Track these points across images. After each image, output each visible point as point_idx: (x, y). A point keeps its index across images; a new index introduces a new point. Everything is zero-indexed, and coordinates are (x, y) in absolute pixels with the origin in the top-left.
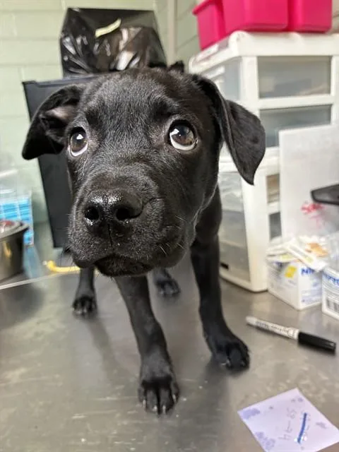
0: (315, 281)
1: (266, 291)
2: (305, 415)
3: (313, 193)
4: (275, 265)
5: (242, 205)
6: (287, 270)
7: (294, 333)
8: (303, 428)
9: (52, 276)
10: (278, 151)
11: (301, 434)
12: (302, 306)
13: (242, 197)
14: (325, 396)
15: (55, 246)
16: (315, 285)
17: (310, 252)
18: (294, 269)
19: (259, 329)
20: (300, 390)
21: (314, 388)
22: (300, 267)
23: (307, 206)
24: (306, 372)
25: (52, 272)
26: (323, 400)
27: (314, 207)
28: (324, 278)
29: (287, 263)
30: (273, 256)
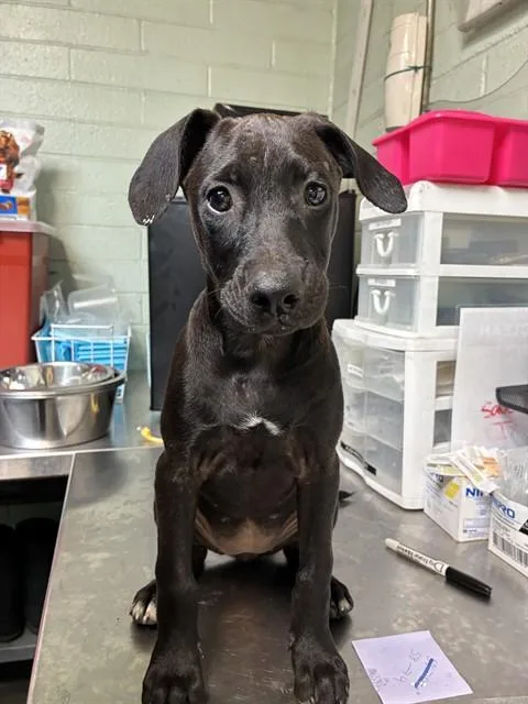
0: (483, 507)
1: (422, 510)
2: (432, 660)
3: (499, 391)
4: (434, 478)
5: (403, 394)
6: (449, 487)
7: (442, 568)
8: (424, 674)
9: (146, 446)
10: (457, 331)
11: (421, 679)
12: (462, 537)
13: (403, 383)
14: (461, 645)
15: (152, 408)
16: (483, 513)
17: (481, 468)
18: (458, 487)
19: (401, 556)
20: (433, 634)
21: (450, 635)
22: (465, 485)
23: (489, 407)
24: (446, 616)
25: (146, 441)
26: (458, 649)
27: (499, 410)
28: (493, 505)
29: (451, 478)
30: (435, 466)
